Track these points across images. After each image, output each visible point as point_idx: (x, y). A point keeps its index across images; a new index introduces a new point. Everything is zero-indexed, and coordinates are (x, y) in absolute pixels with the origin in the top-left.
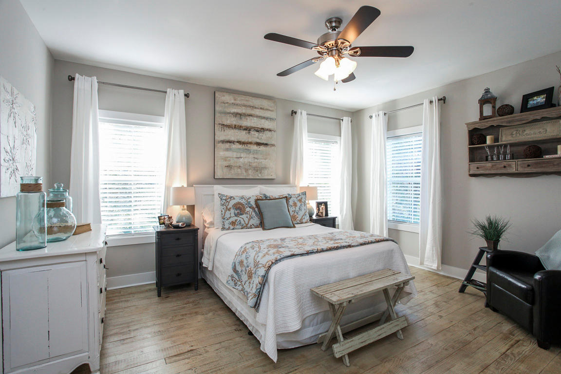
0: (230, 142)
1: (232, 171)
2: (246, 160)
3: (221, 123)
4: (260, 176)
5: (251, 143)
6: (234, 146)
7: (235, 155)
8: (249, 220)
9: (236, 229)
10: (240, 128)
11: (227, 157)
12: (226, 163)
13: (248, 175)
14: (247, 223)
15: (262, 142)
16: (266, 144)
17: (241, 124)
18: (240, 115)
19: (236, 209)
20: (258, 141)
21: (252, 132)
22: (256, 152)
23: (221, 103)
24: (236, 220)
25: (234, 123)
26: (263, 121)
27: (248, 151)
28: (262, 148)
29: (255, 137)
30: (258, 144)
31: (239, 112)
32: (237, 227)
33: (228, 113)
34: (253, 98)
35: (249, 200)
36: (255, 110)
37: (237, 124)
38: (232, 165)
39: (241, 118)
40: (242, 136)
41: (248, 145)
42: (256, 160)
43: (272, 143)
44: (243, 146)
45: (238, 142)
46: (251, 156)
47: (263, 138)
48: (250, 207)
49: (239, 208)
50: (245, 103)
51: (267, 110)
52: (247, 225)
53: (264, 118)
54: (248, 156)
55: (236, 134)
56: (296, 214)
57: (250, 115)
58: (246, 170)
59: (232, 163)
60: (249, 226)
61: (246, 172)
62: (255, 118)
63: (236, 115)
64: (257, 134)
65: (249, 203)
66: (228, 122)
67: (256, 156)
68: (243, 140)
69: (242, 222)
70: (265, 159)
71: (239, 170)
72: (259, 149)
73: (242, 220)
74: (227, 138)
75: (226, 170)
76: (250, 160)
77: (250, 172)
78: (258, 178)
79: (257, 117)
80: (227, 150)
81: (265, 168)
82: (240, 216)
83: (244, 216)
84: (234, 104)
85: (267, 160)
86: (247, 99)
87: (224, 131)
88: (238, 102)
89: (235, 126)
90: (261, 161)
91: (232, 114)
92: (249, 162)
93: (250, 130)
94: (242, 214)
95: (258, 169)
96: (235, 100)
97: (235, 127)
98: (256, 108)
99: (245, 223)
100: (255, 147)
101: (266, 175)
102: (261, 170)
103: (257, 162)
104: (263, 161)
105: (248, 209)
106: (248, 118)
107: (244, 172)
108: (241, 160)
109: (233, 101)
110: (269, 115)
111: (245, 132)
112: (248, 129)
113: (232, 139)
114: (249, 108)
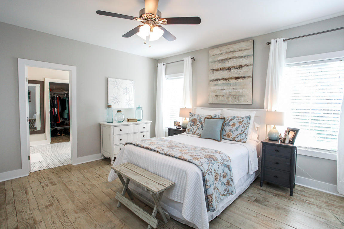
0: (217, 80)
1: (218, 99)
2: (227, 91)
3: (212, 69)
4: (237, 102)
5: (231, 78)
6: (219, 82)
7: (220, 88)
8: (197, 130)
9: (189, 134)
10: (223, 69)
11: (215, 90)
12: (215, 94)
13: (229, 101)
14: (195, 131)
15: (240, 76)
16: (244, 77)
17: (224, 67)
18: (224, 60)
19: (192, 122)
20: (237, 76)
21: (232, 70)
22: (235, 84)
23: (212, 56)
24: (190, 129)
25: (220, 67)
26: (241, 59)
27: (229, 84)
28: (240, 81)
29: (235, 73)
30: (237, 78)
31: (223, 58)
32: (190, 132)
33: (216, 61)
34: (234, 45)
35: (201, 118)
36: (235, 53)
37: (222, 67)
38: (218, 95)
39: (224, 62)
40: (225, 74)
41: (229, 80)
42: (235, 90)
43: (249, 76)
44: (226, 81)
45: (222, 79)
46: (231, 87)
47: (241, 73)
48: (200, 122)
49: (194, 122)
50: (228, 50)
51: (245, 50)
52: (195, 132)
53: (242, 57)
54: (228, 88)
55: (221, 73)
56: (231, 132)
57: (231, 58)
58: (228, 98)
59: (218, 93)
60: (196, 133)
61: (227, 99)
62: (235, 59)
63: (221, 61)
64: (236, 71)
65: (200, 119)
66: (216, 67)
67: (234, 87)
68: (226, 77)
69: (193, 130)
70: (243, 89)
71: (223, 98)
72: (238, 82)
73: (193, 129)
74: (215, 78)
75: (214, 98)
76: (230, 91)
77: (230, 99)
78: (236, 103)
79: (237, 58)
80: (215, 85)
81: (242, 96)
82: (193, 127)
83: (194, 127)
84: (220, 54)
85: (244, 89)
86: (229, 47)
87: (214, 73)
88: (223, 52)
89: (221, 68)
90: (239, 90)
91: (219, 61)
92: (230, 92)
93: (231, 69)
94: (194, 126)
95: (235, 97)
96: (221, 51)
97: (220, 70)
98: (235, 51)
99: (194, 131)
100: (234, 81)
101: (242, 101)
102: (239, 97)
103: (235, 92)
104: (240, 90)
105: (198, 123)
106: (229, 60)
107: (226, 100)
108: (224, 91)
109: (219, 52)
110: (246, 54)
111: (227, 71)
112: (229, 69)
113: (219, 78)
114: (230, 53)
